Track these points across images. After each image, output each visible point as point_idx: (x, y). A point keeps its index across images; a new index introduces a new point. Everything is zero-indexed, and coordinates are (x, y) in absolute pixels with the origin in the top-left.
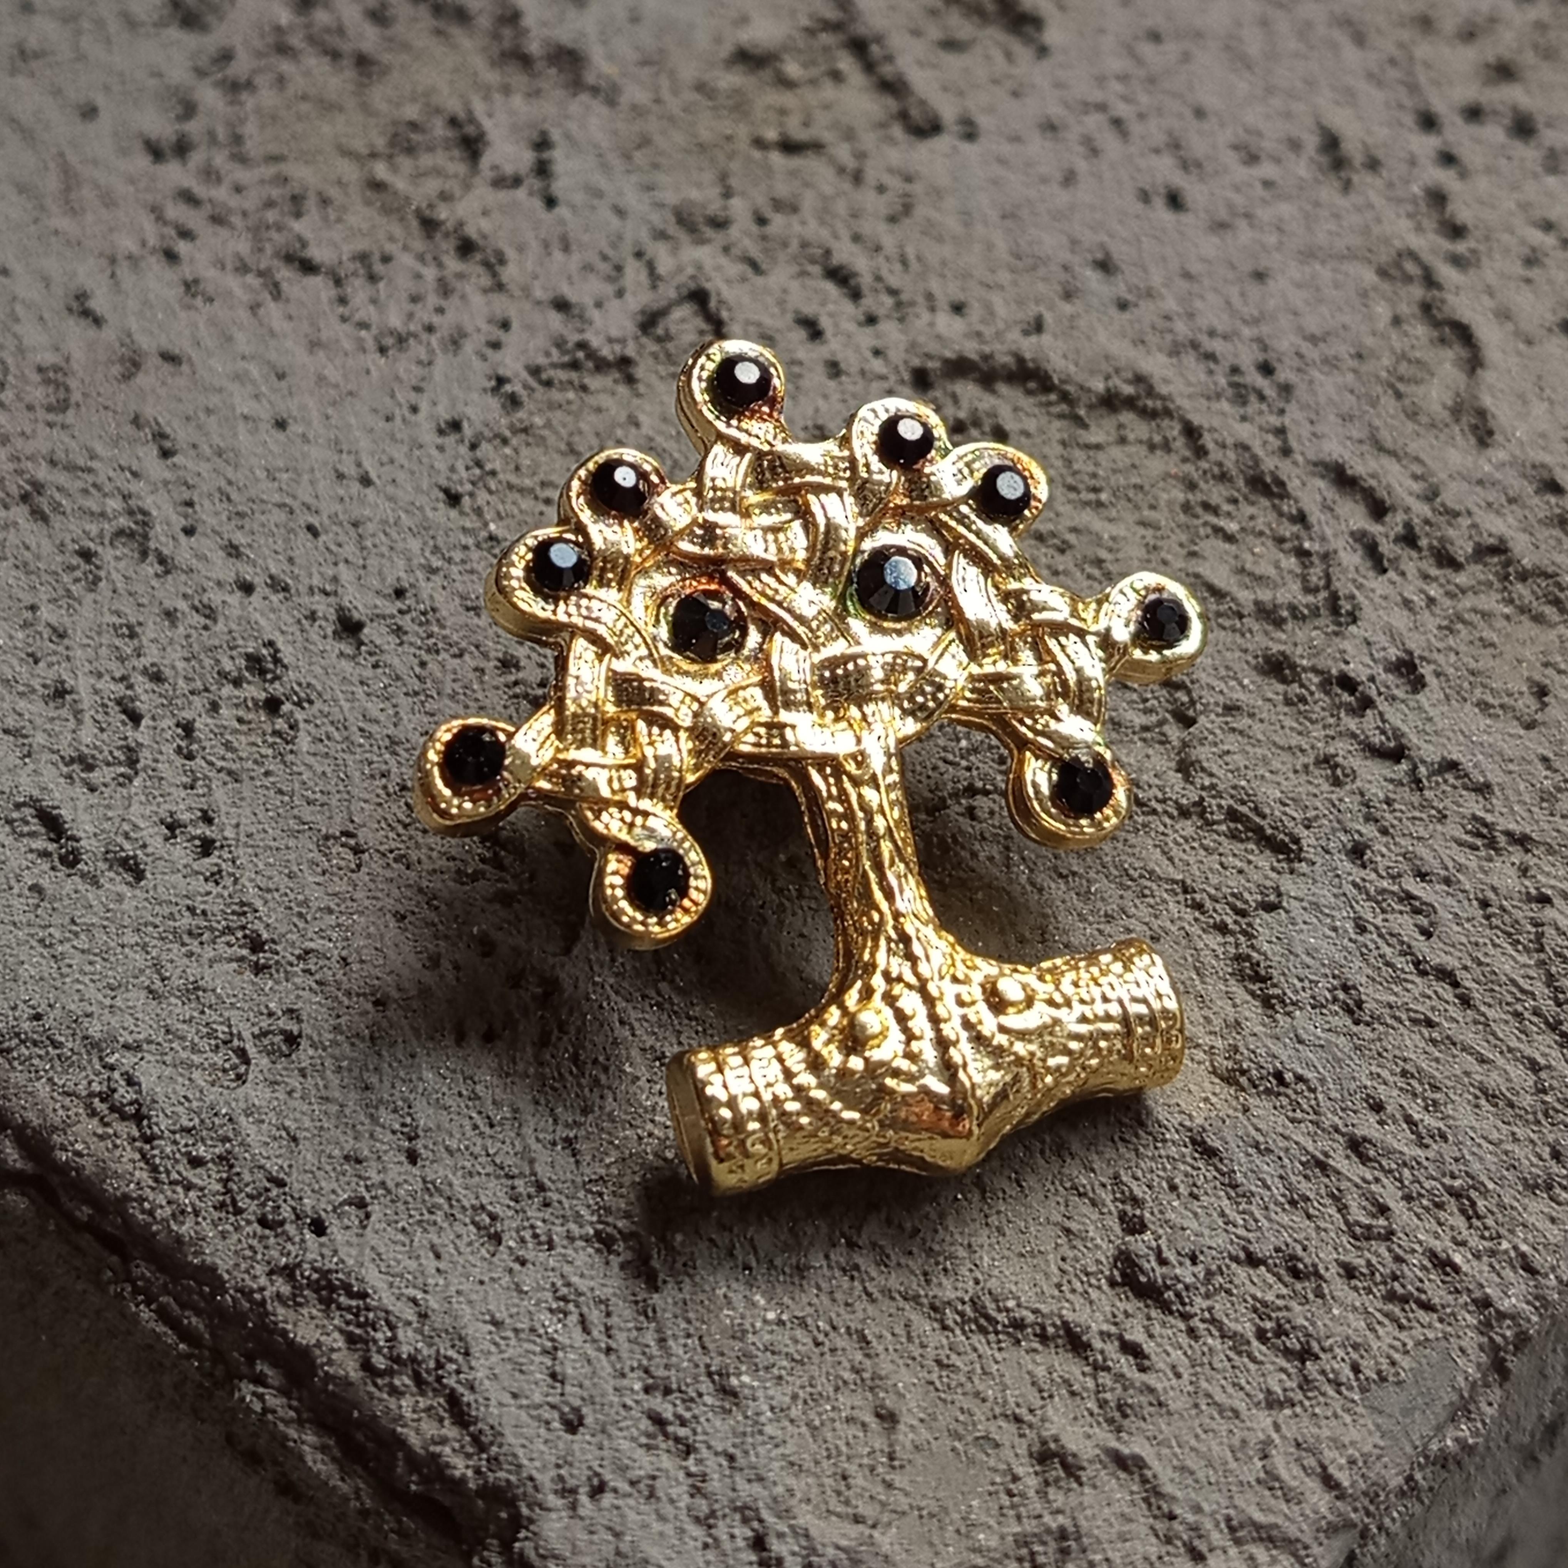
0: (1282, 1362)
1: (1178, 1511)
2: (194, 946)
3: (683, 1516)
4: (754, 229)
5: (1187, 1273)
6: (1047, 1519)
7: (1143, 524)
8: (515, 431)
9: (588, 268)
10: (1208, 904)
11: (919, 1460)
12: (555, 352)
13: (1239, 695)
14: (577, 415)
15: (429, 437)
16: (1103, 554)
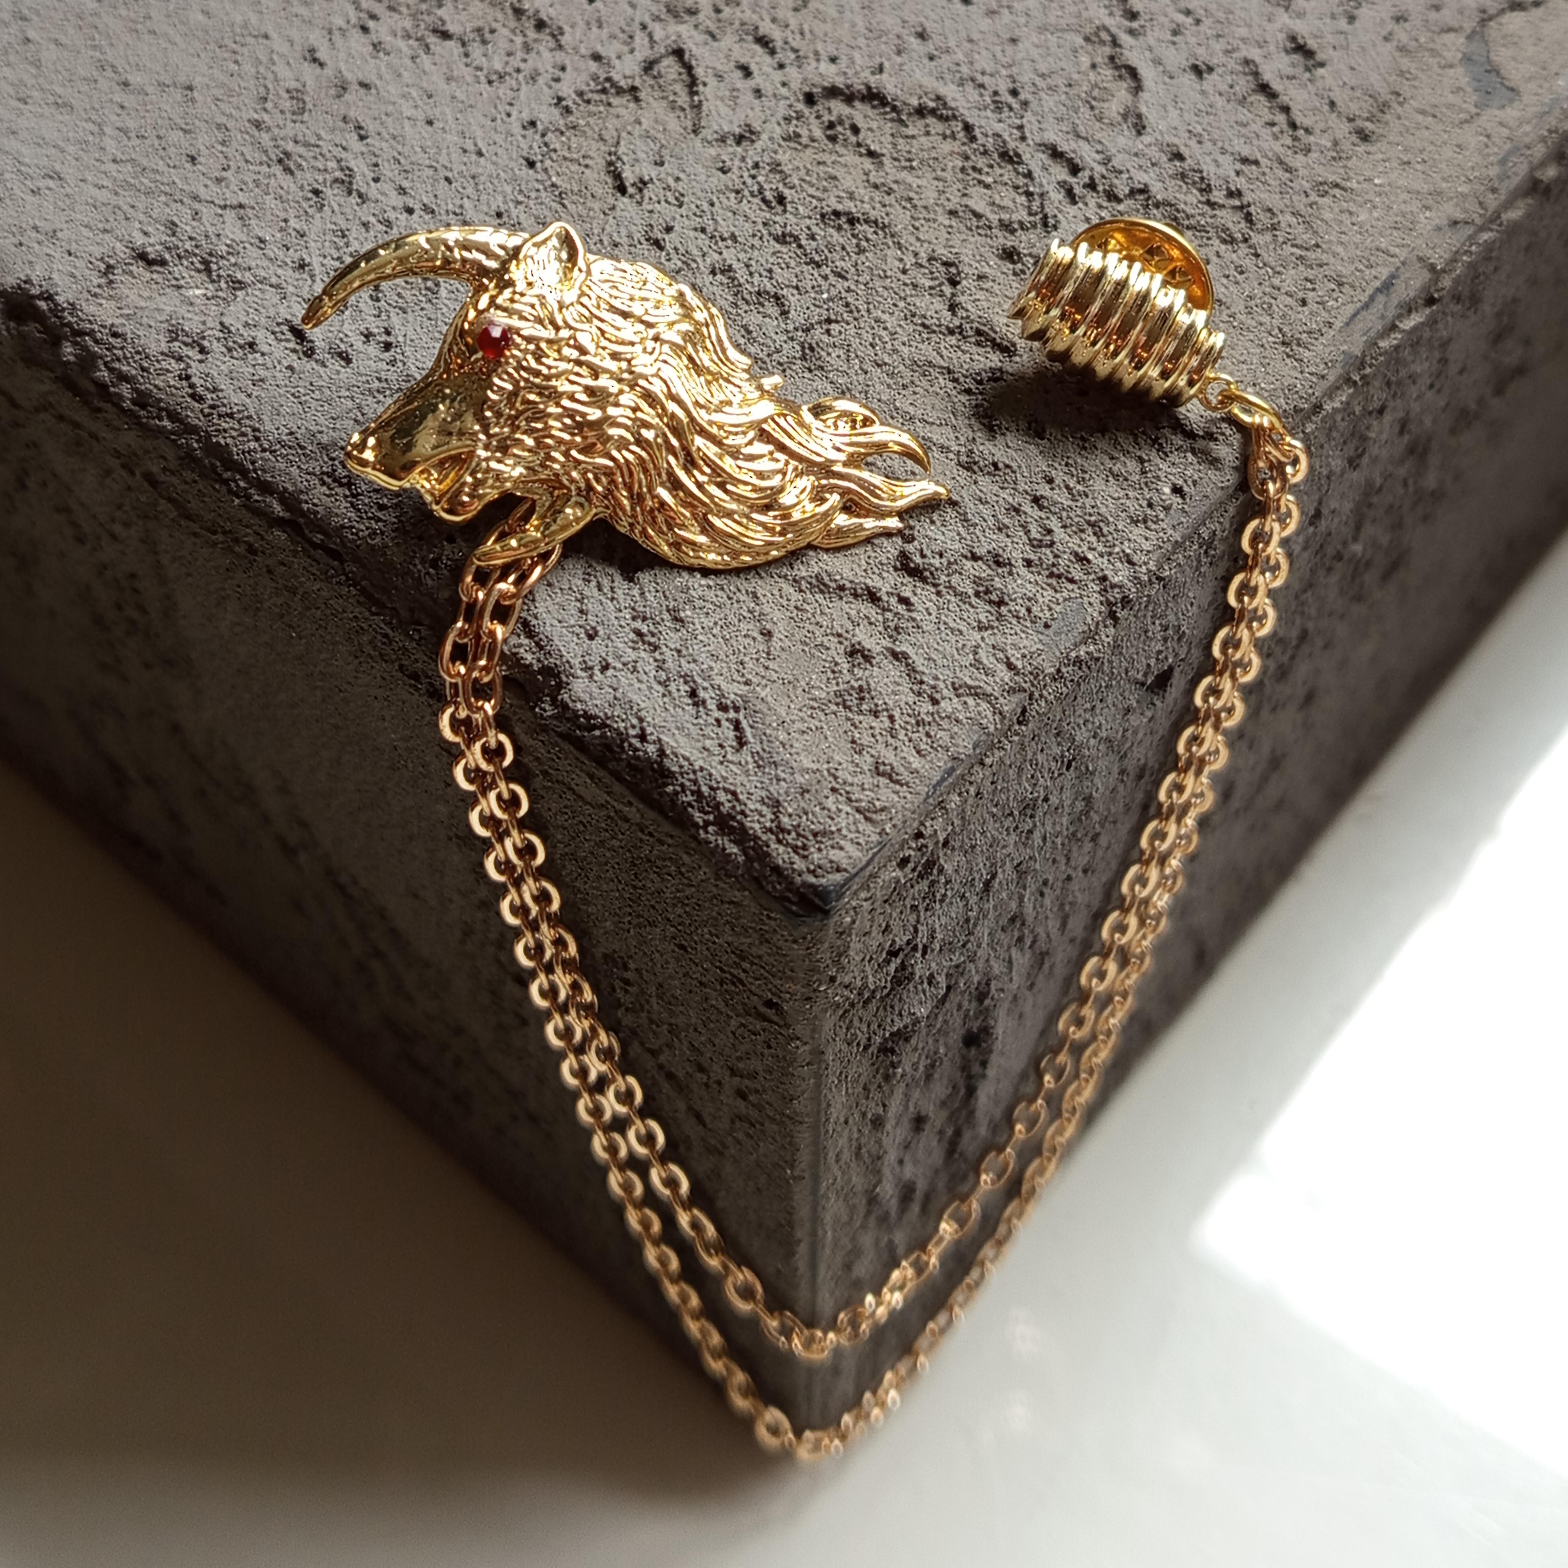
0: (988, 607)
1: (925, 679)
2: (381, 397)
3: (652, 680)
4: (713, 15)
5: (936, 562)
6: (853, 682)
7: (936, 179)
8: (568, 128)
9: (613, 37)
10: (962, 379)
11: (784, 655)
12: (592, 83)
13: (987, 270)
14: (605, 120)
15: (517, 129)
16: (912, 195)
